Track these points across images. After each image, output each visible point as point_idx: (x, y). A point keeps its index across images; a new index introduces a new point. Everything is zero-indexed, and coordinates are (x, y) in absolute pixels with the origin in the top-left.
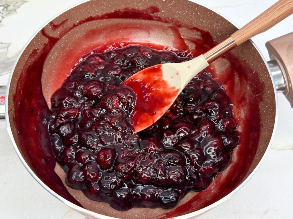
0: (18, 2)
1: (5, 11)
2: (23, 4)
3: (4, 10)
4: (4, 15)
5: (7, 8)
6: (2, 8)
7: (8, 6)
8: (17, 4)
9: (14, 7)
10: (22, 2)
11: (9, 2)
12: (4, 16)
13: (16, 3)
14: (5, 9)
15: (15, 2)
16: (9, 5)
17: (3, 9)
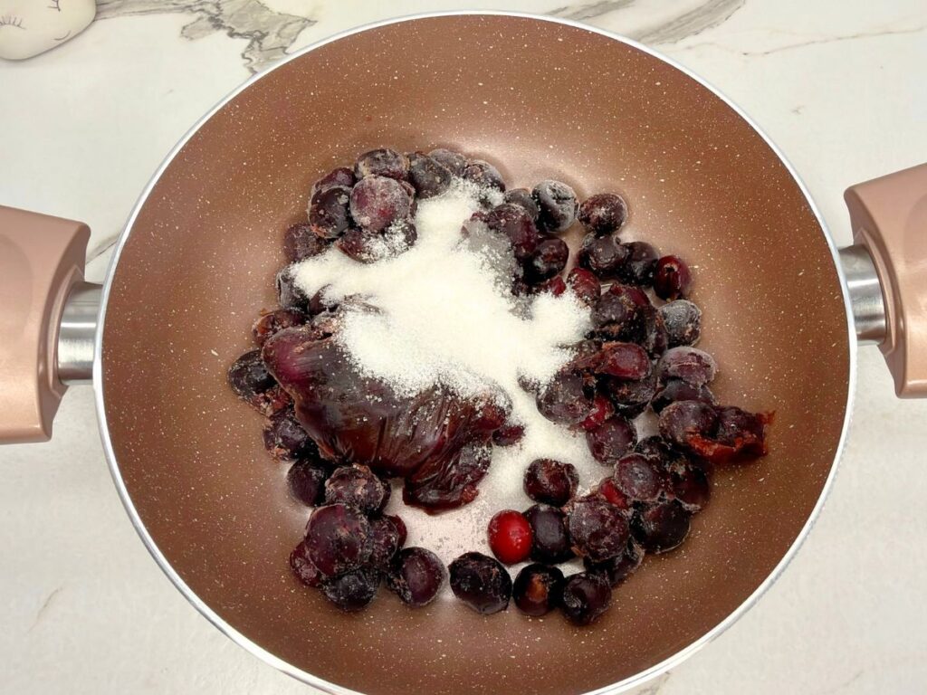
0: (290, 23)
1: (257, 52)
2: (303, 28)
3: (253, 49)
4: (255, 64)
5: (261, 43)
6: (247, 42)
7: (264, 36)
8: (287, 31)
9: (279, 38)
10: (300, 23)
11: (264, 23)
12: (256, 68)
13: (285, 26)
14: (256, 45)
15: (281, 23)
16: (264, 32)
17: (250, 46)
